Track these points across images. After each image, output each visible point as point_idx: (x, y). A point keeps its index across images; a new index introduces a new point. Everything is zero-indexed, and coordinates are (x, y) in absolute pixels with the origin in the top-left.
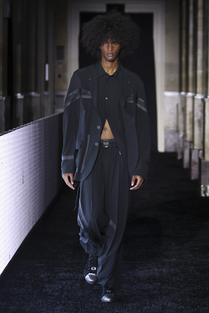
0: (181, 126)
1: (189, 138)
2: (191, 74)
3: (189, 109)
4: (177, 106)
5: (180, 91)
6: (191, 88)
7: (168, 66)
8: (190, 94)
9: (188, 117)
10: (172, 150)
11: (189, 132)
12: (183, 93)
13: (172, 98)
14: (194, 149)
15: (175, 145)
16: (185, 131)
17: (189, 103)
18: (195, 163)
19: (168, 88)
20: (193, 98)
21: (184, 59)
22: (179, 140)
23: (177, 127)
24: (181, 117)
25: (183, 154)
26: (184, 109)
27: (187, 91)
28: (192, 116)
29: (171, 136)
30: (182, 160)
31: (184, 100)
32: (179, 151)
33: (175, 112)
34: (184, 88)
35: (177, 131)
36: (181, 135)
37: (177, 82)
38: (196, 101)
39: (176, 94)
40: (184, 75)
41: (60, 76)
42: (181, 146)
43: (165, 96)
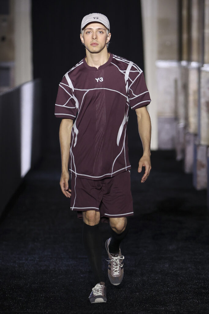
0: (181, 111)
1: (192, 129)
2: (195, 34)
3: (193, 86)
4: (176, 81)
5: (180, 59)
6: (195, 55)
7: (163, 24)
8: (194, 64)
9: (191, 98)
10: (168, 146)
11: (193, 120)
12: (184, 63)
13: (168, 70)
14: (200, 145)
15: (173, 140)
16: (187, 118)
17: (193, 77)
18: (202, 166)
19: (163, 55)
20: (199, 70)
21: (185, 13)
22: (178, 132)
23: (176, 112)
24: (181, 98)
25: (184, 152)
26: (185, 87)
27: (189, 60)
28: (197, 97)
29: (167, 127)
30: (182, 162)
31: (185, 72)
32: (179, 148)
33: (172, 90)
34: (185, 56)
35: (176, 119)
36: (182, 124)
37: (175, 47)
38: (203, 75)
39: (173, 64)
40: (185, 36)
41: (3, 39)
42: (182, 140)
43: (158, 68)
